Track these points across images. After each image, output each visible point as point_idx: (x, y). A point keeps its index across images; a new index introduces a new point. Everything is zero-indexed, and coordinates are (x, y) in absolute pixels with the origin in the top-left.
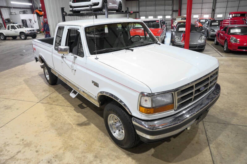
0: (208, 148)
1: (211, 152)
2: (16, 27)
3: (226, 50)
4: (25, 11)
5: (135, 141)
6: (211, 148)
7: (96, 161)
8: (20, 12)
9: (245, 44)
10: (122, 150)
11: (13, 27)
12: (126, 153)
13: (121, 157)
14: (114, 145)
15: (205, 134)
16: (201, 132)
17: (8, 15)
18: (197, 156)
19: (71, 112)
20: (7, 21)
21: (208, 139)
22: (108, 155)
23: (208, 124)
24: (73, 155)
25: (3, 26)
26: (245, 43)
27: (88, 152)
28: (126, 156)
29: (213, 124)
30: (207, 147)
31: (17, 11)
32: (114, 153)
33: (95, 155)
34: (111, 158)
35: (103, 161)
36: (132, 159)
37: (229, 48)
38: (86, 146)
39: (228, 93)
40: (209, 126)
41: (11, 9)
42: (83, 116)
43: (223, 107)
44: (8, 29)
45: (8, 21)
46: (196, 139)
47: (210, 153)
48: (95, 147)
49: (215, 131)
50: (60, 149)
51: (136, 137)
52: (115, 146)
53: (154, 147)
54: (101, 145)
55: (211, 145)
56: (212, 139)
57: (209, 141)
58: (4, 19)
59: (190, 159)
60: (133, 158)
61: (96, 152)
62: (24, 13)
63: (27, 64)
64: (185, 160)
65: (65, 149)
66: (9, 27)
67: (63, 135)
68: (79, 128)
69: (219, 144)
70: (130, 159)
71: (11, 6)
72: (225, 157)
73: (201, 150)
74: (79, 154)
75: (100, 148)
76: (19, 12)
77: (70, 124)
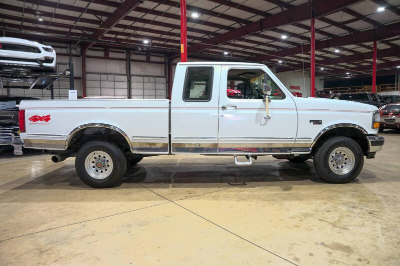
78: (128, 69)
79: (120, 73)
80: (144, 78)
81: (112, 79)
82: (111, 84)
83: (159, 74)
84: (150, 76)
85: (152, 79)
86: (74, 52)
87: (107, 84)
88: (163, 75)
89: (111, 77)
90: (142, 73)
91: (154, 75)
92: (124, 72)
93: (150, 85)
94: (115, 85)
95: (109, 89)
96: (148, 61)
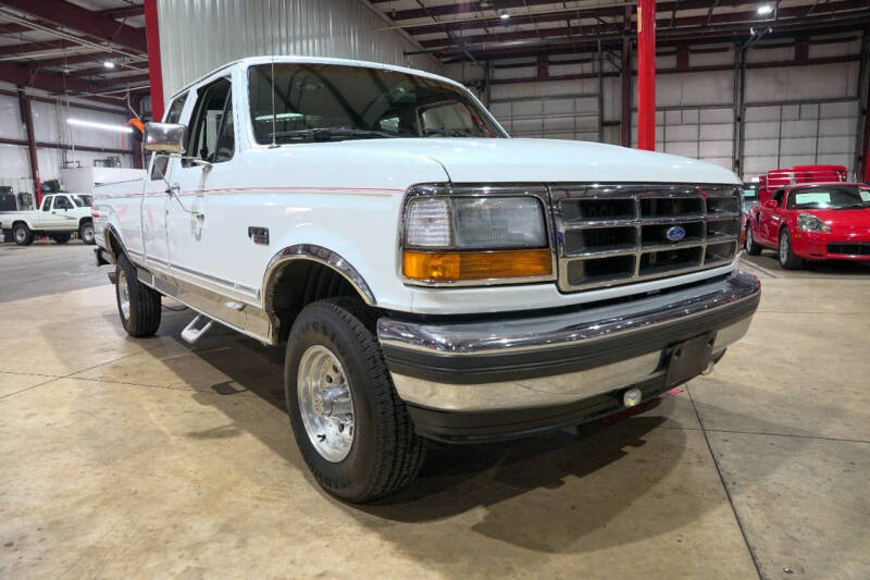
0: (726, 506)
1: (737, 518)
2: (73, 203)
3: (787, 262)
4: (112, 158)
5: (396, 447)
6: (738, 508)
7: (219, 541)
8: (95, 161)
9: (853, 235)
10: (346, 510)
11: (63, 203)
12: (359, 520)
13: (335, 531)
14: (317, 493)
15: (713, 464)
16: (694, 460)
17: (56, 170)
18: (676, 532)
19: (180, 403)
20: (48, 189)
21: (726, 480)
22: (280, 524)
23: (723, 436)
24: (129, 521)
25: (31, 204)
26: (853, 231)
27: (198, 513)
28: (359, 528)
29: (745, 436)
30: (720, 503)
31: (86, 159)
32: (307, 518)
33: (222, 521)
34: (291, 535)
35: (252, 541)
36: (381, 538)
37: (797, 252)
38: (195, 495)
39: (802, 359)
40: (727, 443)
41: (69, 151)
42: (218, 412)
43: (784, 393)
44: (46, 209)
45: (53, 186)
46: (673, 479)
47: (736, 522)
48: (233, 499)
49: (754, 457)
50: (81, 503)
51: (402, 428)
52: (321, 497)
53: (486, 504)
54: (262, 492)
55: (736, 499)
56: (744, 479)
57: (730, 486)
58: (42, 182)
59: (645, 543)
60: (387, 537)
61: (232, 515)
62: (109, 163)
63: (74, 292)
64: (620, 543)
65: (106, 502)
66: (48, 202)
67: (118, 461)
68: (191, 445)
69: (775, 496)
70: (373, 539)
71: (69, 144)
72: (803, 534)
73: (694, 512)
74: (155, 518)
75: (256, 502)
76: (92, 162)
77: (158, 432)
78: (740, 88)
79: (717, 102)
80: (784, 107)
81: (695, 119)
82: (692, 131)
83: (836, 93)
84: (802, 102)
85: (809, 110)
86: (608, 67)
87: (683, 132)
88: (852, 92)
89: (691, 115)
90: (780, 97)
91: (818, 95)
92: (727, 98)
93: (804, 127)
94: (702, 132)
95: (685, 144)
96: (802, 60)
